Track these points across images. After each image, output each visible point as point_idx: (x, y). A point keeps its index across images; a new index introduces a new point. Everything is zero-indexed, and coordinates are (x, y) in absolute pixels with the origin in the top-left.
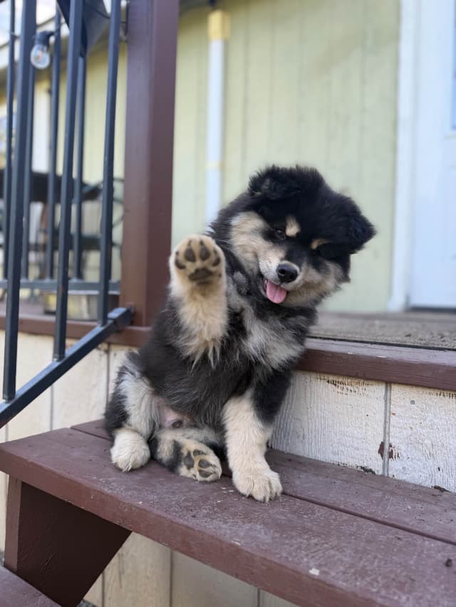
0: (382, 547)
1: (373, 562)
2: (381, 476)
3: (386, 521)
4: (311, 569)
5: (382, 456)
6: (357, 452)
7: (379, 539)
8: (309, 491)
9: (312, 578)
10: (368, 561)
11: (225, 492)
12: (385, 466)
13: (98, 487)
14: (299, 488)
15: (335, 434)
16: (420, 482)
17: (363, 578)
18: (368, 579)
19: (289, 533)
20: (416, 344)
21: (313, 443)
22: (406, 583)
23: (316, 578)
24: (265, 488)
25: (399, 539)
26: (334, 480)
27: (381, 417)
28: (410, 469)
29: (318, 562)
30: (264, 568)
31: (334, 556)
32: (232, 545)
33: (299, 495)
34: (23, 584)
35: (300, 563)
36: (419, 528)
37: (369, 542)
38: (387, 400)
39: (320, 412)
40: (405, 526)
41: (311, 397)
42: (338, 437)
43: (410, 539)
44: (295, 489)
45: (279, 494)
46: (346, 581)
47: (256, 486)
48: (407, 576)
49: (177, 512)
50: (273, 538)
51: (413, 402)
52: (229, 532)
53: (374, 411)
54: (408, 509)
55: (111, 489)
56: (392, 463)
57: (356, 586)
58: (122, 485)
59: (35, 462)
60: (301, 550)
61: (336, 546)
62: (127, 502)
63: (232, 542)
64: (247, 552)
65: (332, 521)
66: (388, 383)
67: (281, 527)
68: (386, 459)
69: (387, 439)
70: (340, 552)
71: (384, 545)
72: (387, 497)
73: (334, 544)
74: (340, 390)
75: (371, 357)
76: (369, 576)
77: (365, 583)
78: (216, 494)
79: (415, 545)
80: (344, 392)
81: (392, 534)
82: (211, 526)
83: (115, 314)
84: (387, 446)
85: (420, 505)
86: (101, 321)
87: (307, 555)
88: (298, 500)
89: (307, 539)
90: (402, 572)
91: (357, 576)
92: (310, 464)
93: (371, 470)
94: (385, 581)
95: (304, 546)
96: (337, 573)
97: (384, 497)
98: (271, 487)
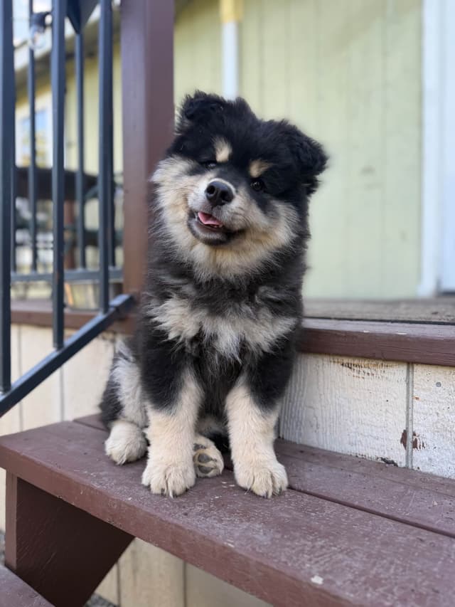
0: (401, 550)
1: (388, 569)
2: (404, 468)
3: (408, 519)
4: (313, 576)
5: (405, 446)
6: (377, 442)
7: (397, 541)
8: (320, 485)
9: (314, 587)
10: (382, 567)
11: (225, 487)
12: (409, 457)
13: (87, 481)
14: (309, 481)
15: (352, 422)
16: (449, 474)
17: (375, 588)
18: (381, 590)
19: (292, 533)
20: (442, 321)
21: (328, 434)
22: (428, 595)
23: (318, 587)
24: (267, 482)
25: (421, 540)
26: (348, 474)
27: (402, 402)
28: (438, 460)
29: (322, 569)
30: (260, 574)
31: (342, 561)
32: (225, 547)
33: (308, 490)
34: (20, 583)
35: (302, 569)
36: (446, 527)
37: (385, 544)
38: (409, 383)
39: (334, 399)
40: (430, 525)
41: (324, 383)
42: (355, 426)
43: (434, 541)
44: (304, 483)
45: (284, 489)
46: (354, 592)
47: (256, 480)
48: (428, 587)
49: (167, 509)
50: (272, 540)
51: (439, 384)
52: (222, 532)
53: (395, 395)
54: (434, 506)
55: (101, 484)
56: (416, 453)
57: (366, 598)
58: (113, 479)
59: (28, 456)
60: (303, 553)
61: (346, 549)
62: (116, 498)
63: (225, 543)
64: (241, 555)
65: (343, 520)
66: (410, 363)
67: (283, 528)
68: (410, 450)
69: (410, 426)
70: (349, 556)
71: (403, 548)
72: (409, 492)
73: (344, 547)
74: (355, 374)
75: (390, 335)
76: (383, 586)
77: (377, 594)
78: (214, 489)
79: (441, 548)
80: (360, 375)
81: (414, 535)
82: (203, 526)
83: (116, 301)
84: (410, 435)
85: (447, 501)
86: (102, 309)
87: (310, 560)
88: (307, 495)
89: (312, 541)
90: (423, 581)
91: (368, 585)
92: (324, 456)
93: (393, 462)
94: (403, 592)
95: (307, 549)
96: (344, 582)
97: (406, 492)
98: (273, 481)
